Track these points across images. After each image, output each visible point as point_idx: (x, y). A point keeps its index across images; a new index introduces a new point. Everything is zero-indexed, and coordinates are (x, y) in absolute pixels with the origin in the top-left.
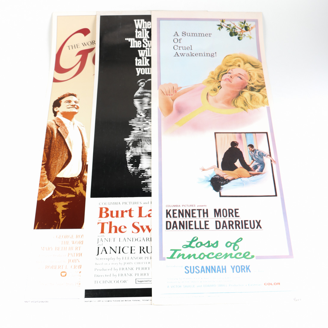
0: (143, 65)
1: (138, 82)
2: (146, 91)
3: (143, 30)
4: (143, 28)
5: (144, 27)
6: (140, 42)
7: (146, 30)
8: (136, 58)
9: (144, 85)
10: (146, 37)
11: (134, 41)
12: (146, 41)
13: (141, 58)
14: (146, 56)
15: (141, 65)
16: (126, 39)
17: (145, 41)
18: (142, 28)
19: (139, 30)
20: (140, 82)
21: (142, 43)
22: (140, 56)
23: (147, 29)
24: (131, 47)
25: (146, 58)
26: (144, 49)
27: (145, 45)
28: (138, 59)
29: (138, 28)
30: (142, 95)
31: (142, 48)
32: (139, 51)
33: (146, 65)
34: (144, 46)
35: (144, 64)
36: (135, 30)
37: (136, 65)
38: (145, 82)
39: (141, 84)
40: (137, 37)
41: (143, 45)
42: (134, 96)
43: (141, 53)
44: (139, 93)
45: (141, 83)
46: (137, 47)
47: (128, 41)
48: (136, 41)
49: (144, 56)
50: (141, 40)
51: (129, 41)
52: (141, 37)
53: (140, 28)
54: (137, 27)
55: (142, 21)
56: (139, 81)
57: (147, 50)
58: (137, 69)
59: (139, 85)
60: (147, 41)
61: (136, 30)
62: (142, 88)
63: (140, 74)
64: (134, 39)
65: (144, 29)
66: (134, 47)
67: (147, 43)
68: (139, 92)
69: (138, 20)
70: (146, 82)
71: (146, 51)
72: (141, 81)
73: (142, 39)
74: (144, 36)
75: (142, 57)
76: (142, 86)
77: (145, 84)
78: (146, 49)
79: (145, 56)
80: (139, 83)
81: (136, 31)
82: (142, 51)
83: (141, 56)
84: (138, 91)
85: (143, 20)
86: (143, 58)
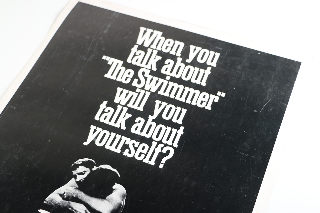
0: (112, 123)
1: (76, 162)
2: (81, 195)
3: (149, 51)
4: (152, 47)
5: (154, 46)
6: (132, 72)
7: (155, 52)
8: (105, 103)
9: (85, 176)
10: (149, 67)
11: (119, 67)
12: (145, 76)
13: (115, 106)
14: (128, 105)
15: (106, 122)
16: (104, 57)
17: (143, 73)
18: (149, 47)
19: (141, 47)
20: (80, 163)
21: (136, 76)
22: (116, 101)
23: (159, 51)
24: (108, 76)
25: (125, 109)
26: (134, 89)
27: (139, 82)
28: (107, 105)
29: (140, 44)
30: (66, 202)
31: (130, 87)
32: (119, 89)
33: (117, 125)
34: (135, 83)
35: (115, 122)
36: (133, 47)
37: (97, 118)
38: (91, 169)
39: (80, 172)
40: (129, 61)
41: (136, 80)
42: (47, 199)
43: (121, 97)
44: (61, 195)
45: (81, 169)
46: (119, 79)
47: (107, 61)
48: (123, 69)
49: (123, 103)
50: (136, 69)
51: (110, 63)
52: (138, 64)
53: (146, 45)
54: (139, 42)
55: (158, 34)
56: (81, 161)
57: (139, 93)
58: (93, 128)
59: (74, 172)
60: (147, 74)
61: (136, 47)
62: (77, 182)
63: (93, 142)
64: (121, 63)
65: (153, 49)
66: (113, 78)
67: (146, 78)
68: (62, 193)
69: (149, 31)
70: (95, 168)
71: (135, 95)
72: (84, 164)
73: (140, 68)
74: (147, 64)
75: (119, 104)
76: (79, 178)
77: (88, 175)
78: (138, 90)
79: (126, 106)
80: (77, 166)
81: (134, 49)
82: (125, 91)
83: (118, 102)
84: (62, 189)
85: (161, 33)
86: (119, 108)
